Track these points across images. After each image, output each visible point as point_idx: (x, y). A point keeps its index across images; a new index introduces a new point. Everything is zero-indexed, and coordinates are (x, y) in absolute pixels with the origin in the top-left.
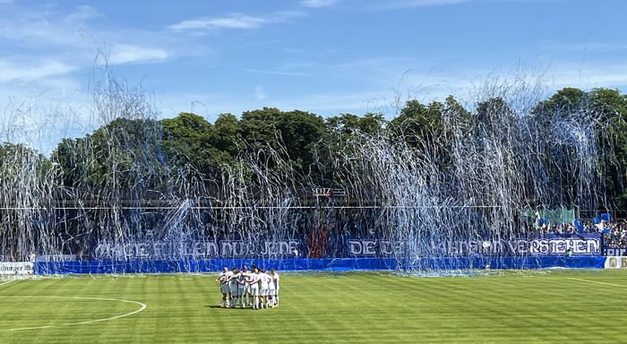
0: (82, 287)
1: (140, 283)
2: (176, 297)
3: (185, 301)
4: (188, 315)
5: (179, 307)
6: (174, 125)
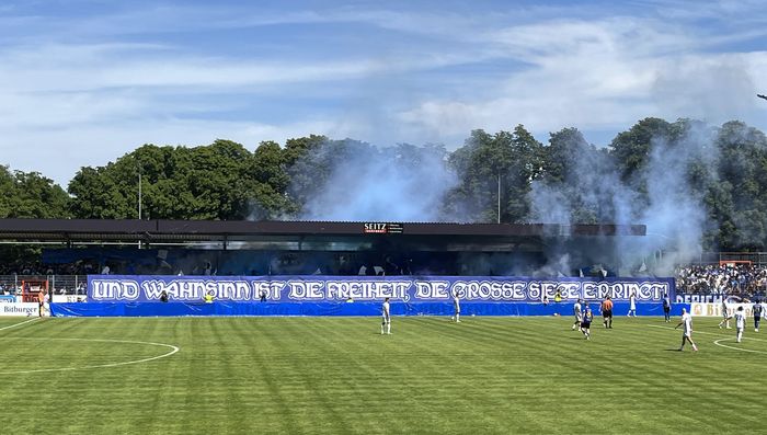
0: (104, 329)
1: (170, 325)
2: (212, 340)
5: (216, 350)
6: (210, 153)
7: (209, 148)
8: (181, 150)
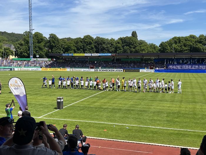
0: (166, 75)
1: (179, 75)
2: (188, 78)
3: (190, 79)
4: (191, 83)
5: (189, 81)
6: (188, 38)
7: (188, 37)
8: (182, 37)
